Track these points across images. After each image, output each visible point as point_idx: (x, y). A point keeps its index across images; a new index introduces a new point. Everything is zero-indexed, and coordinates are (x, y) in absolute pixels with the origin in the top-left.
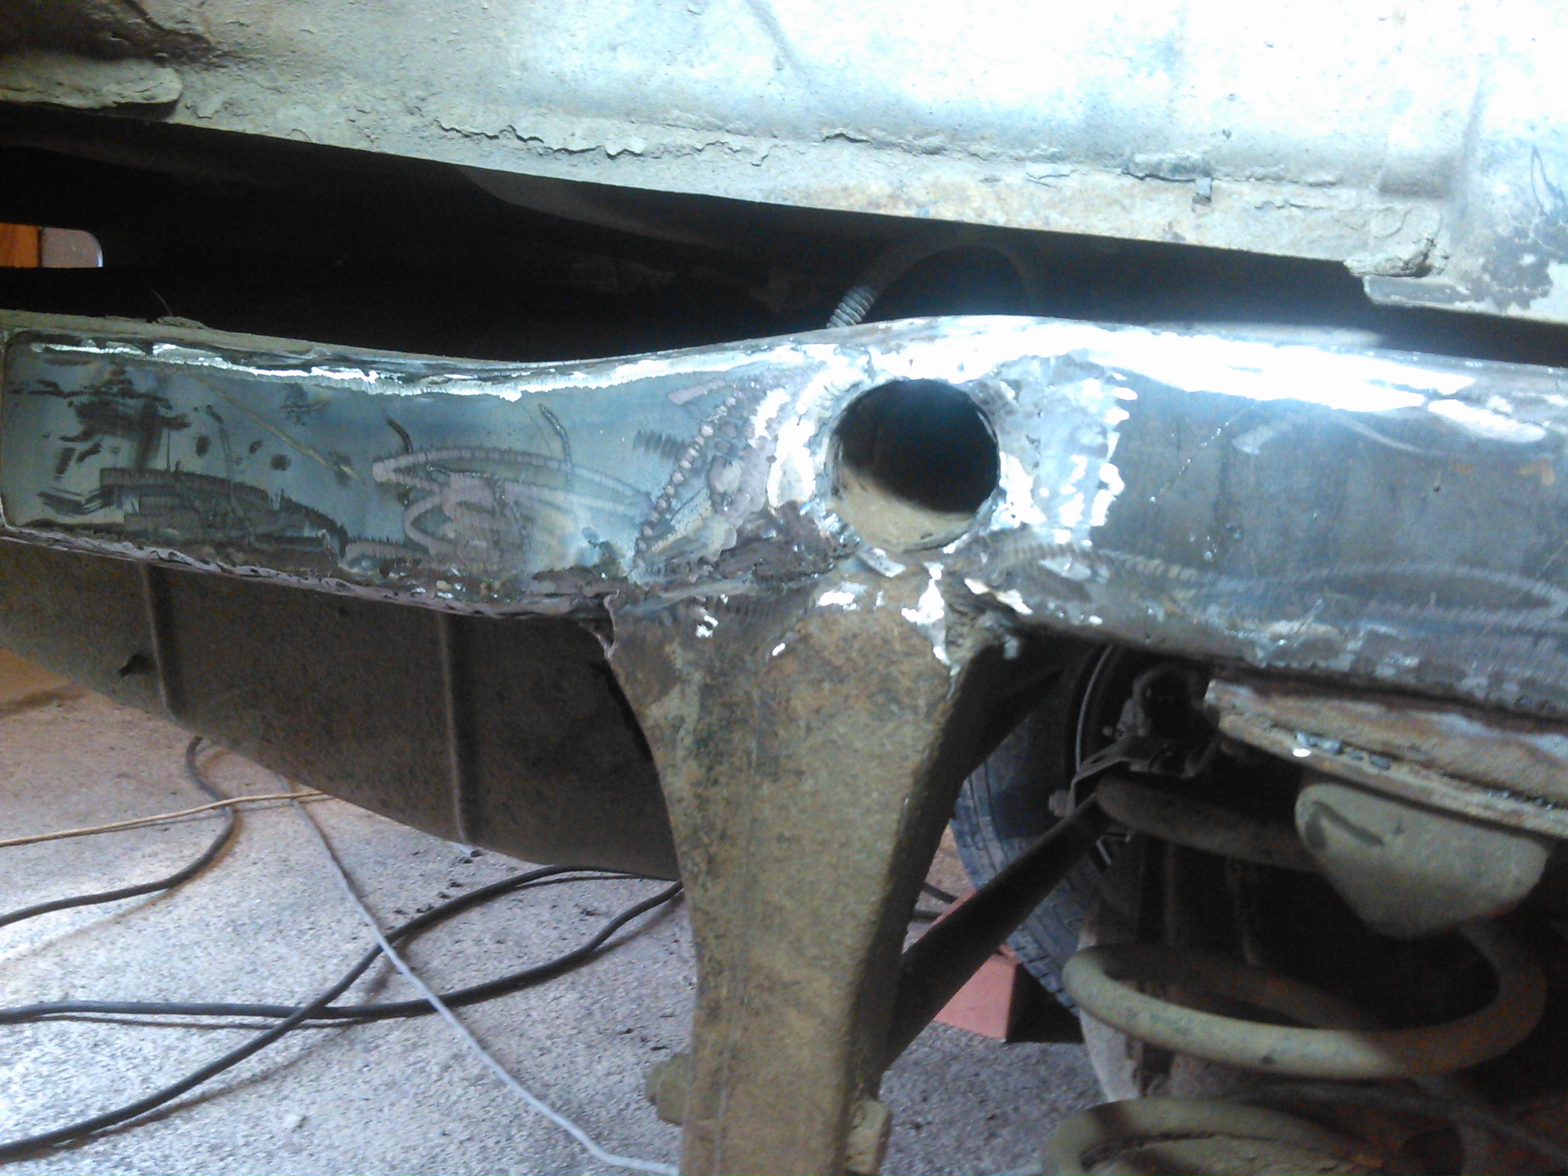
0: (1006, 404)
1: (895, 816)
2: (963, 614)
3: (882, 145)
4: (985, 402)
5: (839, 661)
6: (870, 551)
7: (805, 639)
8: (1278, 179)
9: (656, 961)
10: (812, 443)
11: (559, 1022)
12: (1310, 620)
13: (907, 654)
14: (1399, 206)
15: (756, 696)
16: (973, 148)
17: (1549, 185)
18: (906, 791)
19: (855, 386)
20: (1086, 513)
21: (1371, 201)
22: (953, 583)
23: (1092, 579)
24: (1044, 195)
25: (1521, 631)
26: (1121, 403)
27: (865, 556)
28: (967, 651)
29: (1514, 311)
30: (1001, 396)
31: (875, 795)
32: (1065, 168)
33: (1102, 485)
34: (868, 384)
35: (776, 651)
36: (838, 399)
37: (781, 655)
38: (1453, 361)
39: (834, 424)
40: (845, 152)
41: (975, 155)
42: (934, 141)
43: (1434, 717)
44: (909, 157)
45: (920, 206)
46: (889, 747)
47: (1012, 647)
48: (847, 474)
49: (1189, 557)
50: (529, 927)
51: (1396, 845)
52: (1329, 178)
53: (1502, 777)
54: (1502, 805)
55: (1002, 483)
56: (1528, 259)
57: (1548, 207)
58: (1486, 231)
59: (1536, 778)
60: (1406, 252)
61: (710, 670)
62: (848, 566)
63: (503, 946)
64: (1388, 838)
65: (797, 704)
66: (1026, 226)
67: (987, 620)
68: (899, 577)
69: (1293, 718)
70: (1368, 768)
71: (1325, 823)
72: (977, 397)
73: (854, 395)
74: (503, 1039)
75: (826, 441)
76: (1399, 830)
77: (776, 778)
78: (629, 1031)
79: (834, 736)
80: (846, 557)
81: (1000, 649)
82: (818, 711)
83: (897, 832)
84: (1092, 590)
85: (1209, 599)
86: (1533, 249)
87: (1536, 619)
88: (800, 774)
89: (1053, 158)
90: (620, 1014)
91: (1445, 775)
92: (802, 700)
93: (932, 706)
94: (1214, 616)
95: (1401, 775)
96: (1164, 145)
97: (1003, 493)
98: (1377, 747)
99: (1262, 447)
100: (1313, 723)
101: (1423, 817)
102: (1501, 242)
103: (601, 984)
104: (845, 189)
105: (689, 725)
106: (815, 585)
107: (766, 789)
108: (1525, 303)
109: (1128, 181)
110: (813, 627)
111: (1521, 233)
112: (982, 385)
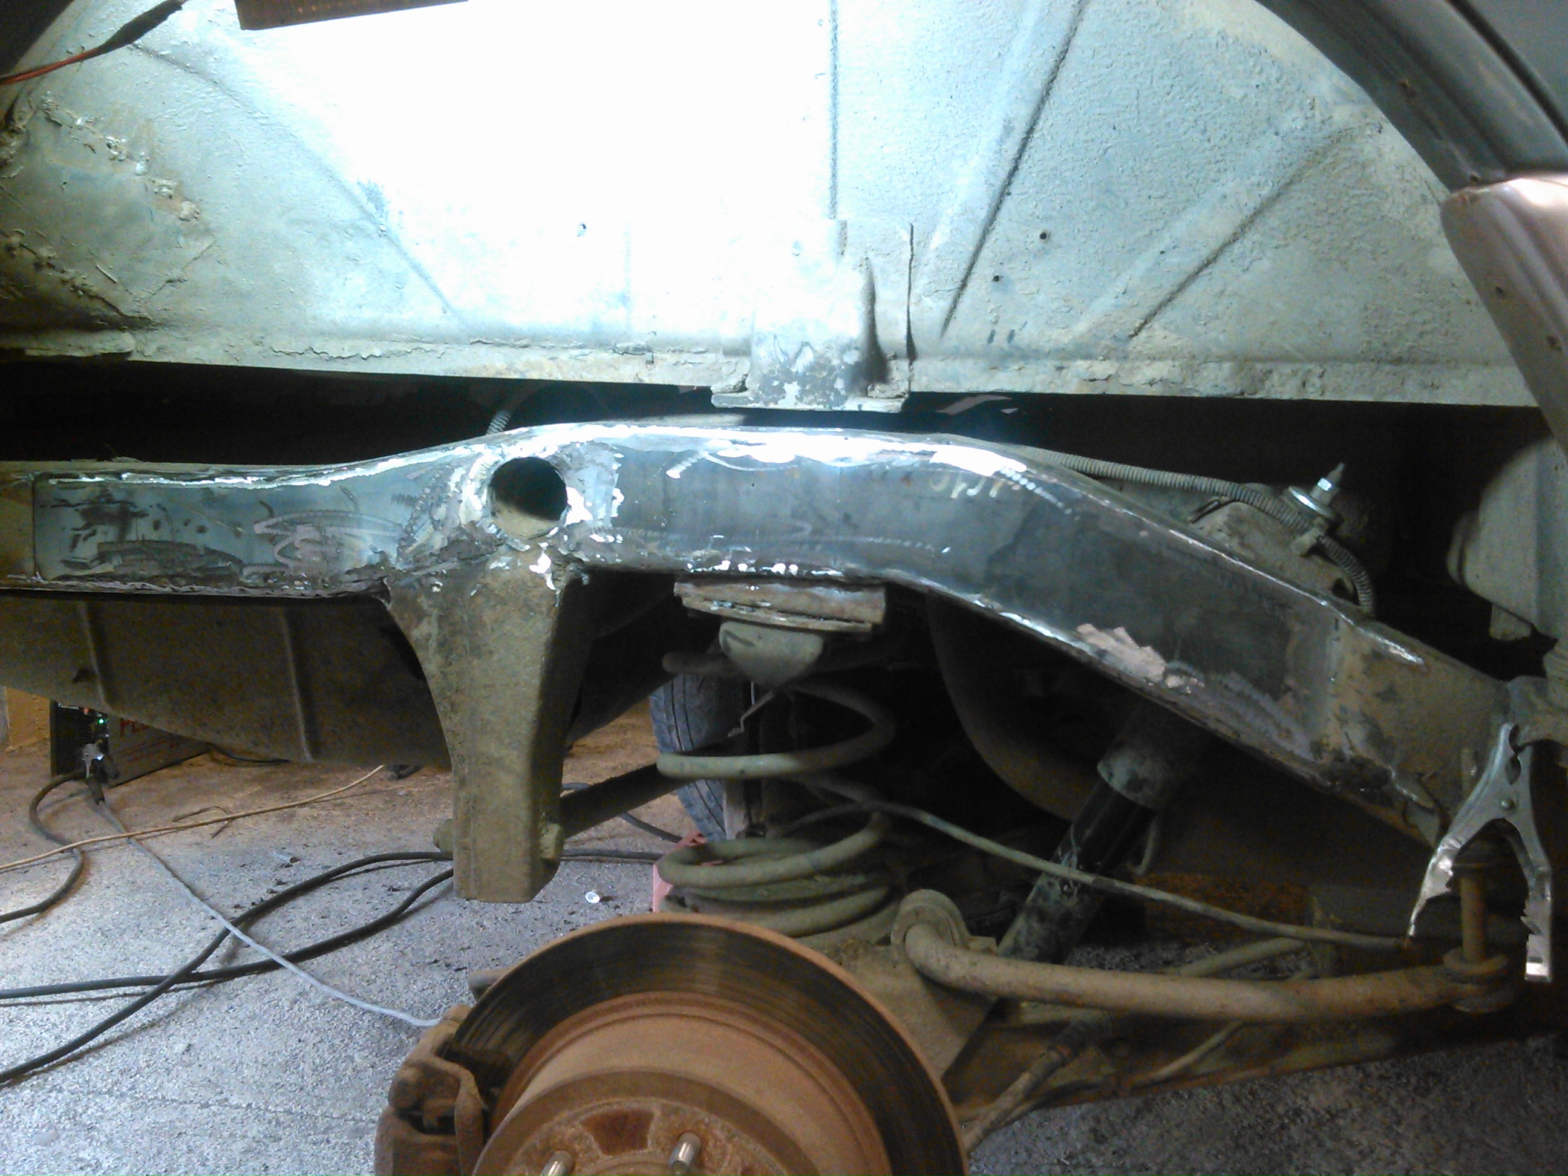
0: (566, 465)
1: (539, 666)
2: (560, 565)
3: (500, 345)
4: (557, 465)
5: (503, 594)
6: (513, 540)
7: (485, 586)
8: (681, 351)
10: (479, 492)
11: (379, 962)
12: (709, 548)
13: (535, 587)
14: (733, 360)
15: (466, 618)
16: (544, 344)
17: (781, 350)
18: (543, 653)
19: (497, 463)
20: (608, 511)
21: (722, 359)
22: (552, 551)
23: (615, 542)
24: (579, 364)
25: (793, 543)
26: (618, 460)
27: (509, 543)
28: (563, 583)
29: (772, 406)
30: (564, 462)
31: (528, 657)
32: (587, 351)
33: (614, 498)
34: (503, 462)
35: (472, 594)
36: (489, 470)
37: (475, 595)
38: (754, 428)
39: (489, 482)
40: (482, 350)
41: (544, 347)
42: (524, 342)
43: (769, 586)
44: (513, 349)
45: (521, 373)
46: (531, 633)
47: (585, 579)
48: (500, 505)
49: (656, 527)
50: (347, 905)
51: (760, 645)
52: (701, 350)
53: (800, 609)
54: (800, 621)
55: (569, 502)
56: (776, 383)
57: (782, 361)
58: (759, 372)
59: (814, 608)
60: (733, 381)
61: (441, 608)
62: (503, 549)
63: (327, 920)
64: (755, 642)
65: (485, 618)
66: (572, 380)
67: (571, 567)
68: (527, 551)
69: (710, 595)
70: (744, 612)
71: (729, 640)
72: (554, 463)
73: (496, 467)
74: (336, 978)
75: (485, 490)
76: (760, 638)
77: (479, 656)
78: (436, 961)
79: (505, 631)
80: (501, 545)
81: (580, 580)
82: (496, 620)
83: (541, 674)
84: (615, 547)
85: (666, 544)
86: (777, 379)
87: (799, 536)
88: (491, 652)
89: (580, 347)
90: (429, 951)
91: (779, 612)
92: (488, 616)
93: (549, 610)
94: (669, 552)
95: (760, 615)
96: (629, 339)
97: (570, 506)
98: (749, 604)
99: (681, 474)
100: (720, 596)
101: (768, 631)
102: (764, 376)
104: (485, 367)
105: (434, 637)
106: (487, 560)
107: (475, 662)
108: (776, 403)
109: (616, 355)
110: (489, 580)
111: (772, 372)
112: (554, 457)
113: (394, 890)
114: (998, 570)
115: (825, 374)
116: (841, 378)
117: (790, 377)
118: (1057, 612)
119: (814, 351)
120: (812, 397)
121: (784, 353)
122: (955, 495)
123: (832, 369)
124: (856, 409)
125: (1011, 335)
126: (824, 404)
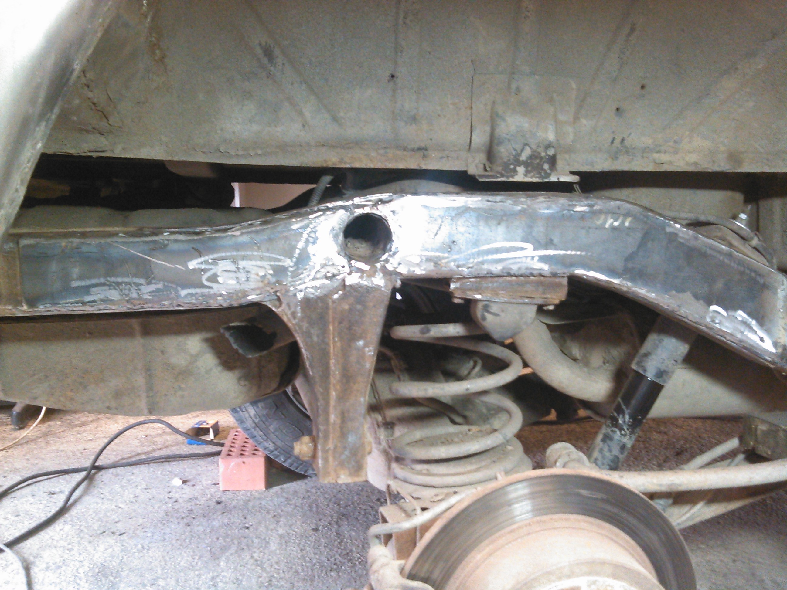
2: (388, 278)
3: (335, 147)
9: (97, 503)
16: (362, 146)
17: (513, 148)
19: (348, 217)
22: (383, 268)
23: (421, 261)
24: (383, 158)
25: (523, 257)
27: (357, 266)
28: (390, 287)
29: (511, 180)
32: (389, 150)
34: (352, 217)
36: (345, 222)
37: (338, 298)
39: (344, 229)
41: (362, 148)
42: (351, 145)
51: (503, 315)
56: (512, 167)
57: (514, 154)
58: (501, 161)
60: (480, 166)
63: (20, 517)
64: (500, 314)
67: (393, 277)
68: (369, 270)
71: (485, 313)
73: (348, 220)
76: (503, 311)
81: (397, 284)
85: (451, 261)
86: (512, 164)
89: (385, 148)
90: (96, 527)
96: (415, 143)
97: (394, 241)
102: (505, 163)
103: (78, 519)
108: (513, 178)
109: (406, 153)
111: (509, 160)
113: (53, 494)
114: (630, 265)
115: (538, 161)
116: (547, 163)
117: (519, 163)
118: (658, 285)
119: (531, 148)
120: (532, 174)
121: (515, 150)
122: (607, 226)
123: (541, 158)
124: (556, 180)
125: (623, 140)
126: (539, 178)
